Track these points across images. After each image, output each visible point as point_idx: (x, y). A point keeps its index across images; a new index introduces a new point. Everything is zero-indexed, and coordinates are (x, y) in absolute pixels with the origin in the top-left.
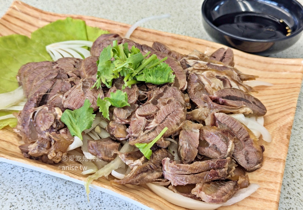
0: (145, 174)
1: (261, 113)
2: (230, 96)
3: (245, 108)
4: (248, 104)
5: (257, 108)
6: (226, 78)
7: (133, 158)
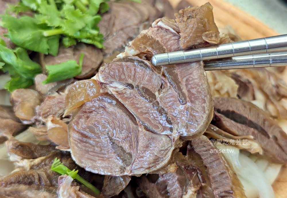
0: (22, 187)
1: (279, 158)
2: (233, 112)
3: (250, 142)
4: (263, 136)
5: (276, 149)
6: (250, 82)
7: (24, 154)
